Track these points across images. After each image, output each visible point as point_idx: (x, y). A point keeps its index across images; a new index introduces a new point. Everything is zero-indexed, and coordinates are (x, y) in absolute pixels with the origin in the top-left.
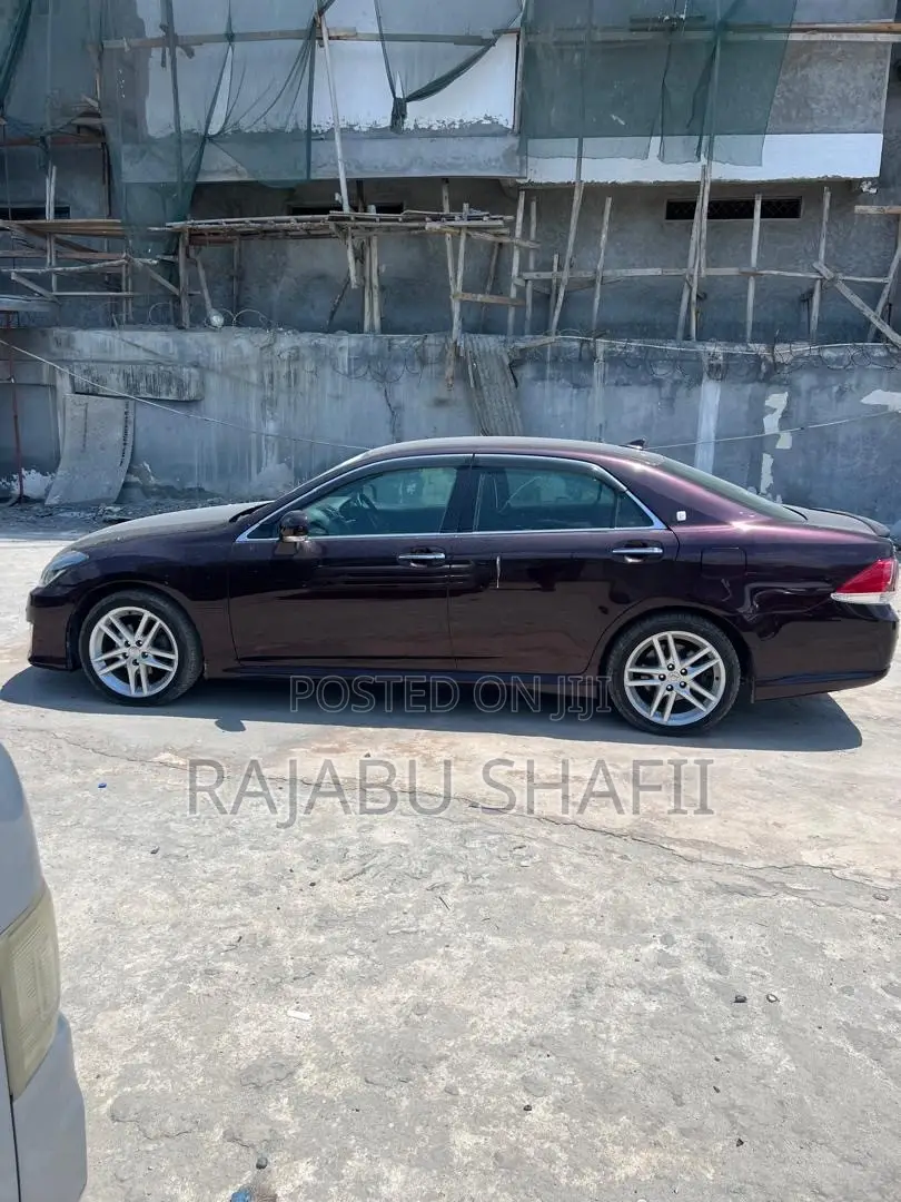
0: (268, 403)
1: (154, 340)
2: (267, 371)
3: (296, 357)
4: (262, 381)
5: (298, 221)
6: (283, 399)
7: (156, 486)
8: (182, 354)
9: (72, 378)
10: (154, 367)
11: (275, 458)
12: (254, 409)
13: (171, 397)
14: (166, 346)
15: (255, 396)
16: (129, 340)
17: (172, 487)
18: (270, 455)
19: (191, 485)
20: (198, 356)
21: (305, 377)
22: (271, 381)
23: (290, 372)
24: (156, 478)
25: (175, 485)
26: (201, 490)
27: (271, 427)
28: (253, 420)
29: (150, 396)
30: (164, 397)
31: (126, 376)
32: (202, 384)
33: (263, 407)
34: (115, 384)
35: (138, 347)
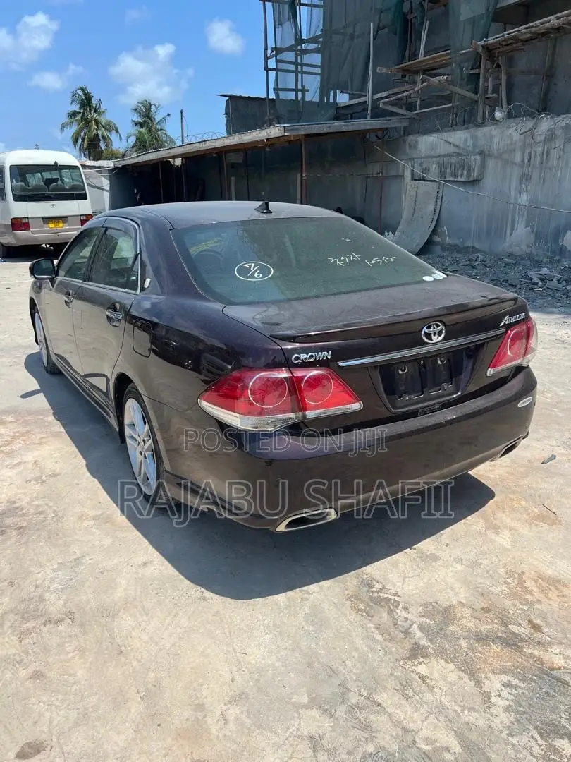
0: (525, 178)
1: (460, 137)
2: (527, 151)
3: (551, 137)
4: (523, 161)
5: (558, 18)
6: (535, 174)
7: (449, 244)
8: (474, 146)
9: (412, 171)
10: (455, 158)
11: (524, 222)
12: (514, 183)
13: (463, 179)
14: (466, 140)
15: (517, 172)
16: (446, 139)
17: (457, 245)
18: (520, 220)
19: (469, 244)
20: (484, 146)
21: (554, 154)
22: (529, 161)
23: (544, 150)
24: (449, 238)
25: (460, 245)
26: (473, 247)
27: (524, 198)
28: (513, 193)
29: (451, 179)
30: (459, 179)
31: (440, 165)
32: (483, 166)
33: (521, 183)
34: (434, 173)
35: (450, 143)
